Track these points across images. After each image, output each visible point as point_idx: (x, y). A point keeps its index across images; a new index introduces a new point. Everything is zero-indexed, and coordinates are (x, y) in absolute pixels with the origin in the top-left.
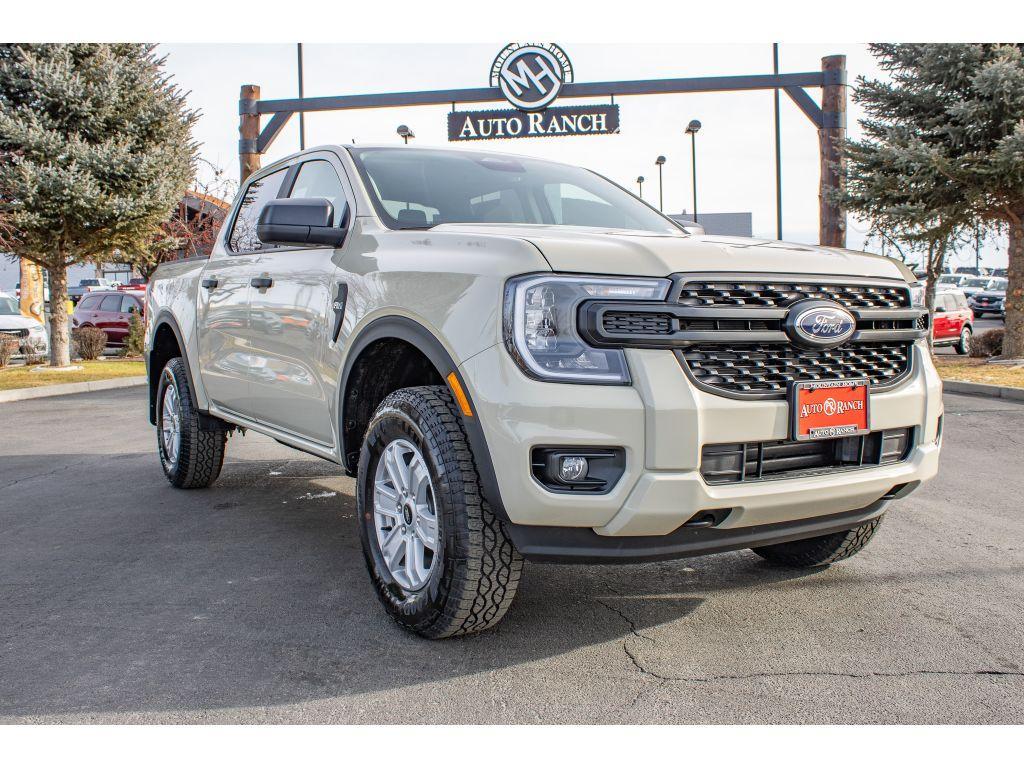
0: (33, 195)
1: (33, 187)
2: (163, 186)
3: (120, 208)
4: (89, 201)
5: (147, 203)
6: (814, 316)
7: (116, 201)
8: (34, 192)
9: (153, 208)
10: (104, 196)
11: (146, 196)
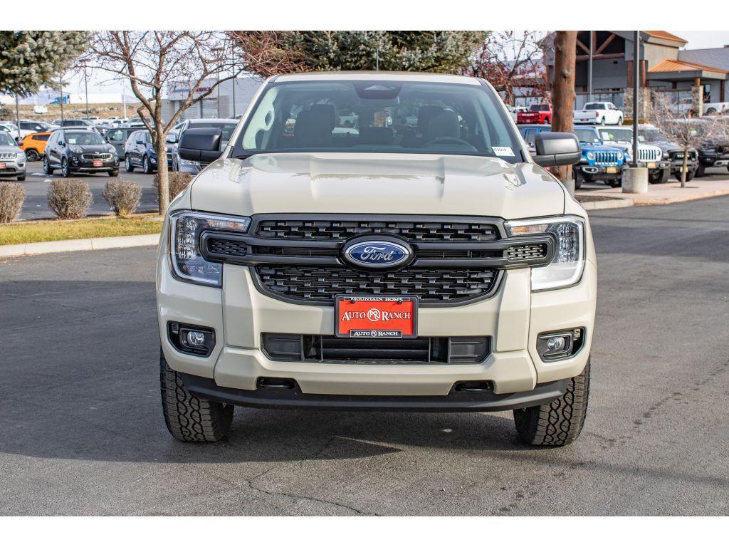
0: (334, 52)
1: (333, 44)
2: (450, 38)
3: (409, 60)
4: (382, 55)
5: (435, 55)
6: (363, 248)
7: (404, 54)
8: (334, 48)
9: (443, 59)
10: (395, 49)
11: (434, 48)
